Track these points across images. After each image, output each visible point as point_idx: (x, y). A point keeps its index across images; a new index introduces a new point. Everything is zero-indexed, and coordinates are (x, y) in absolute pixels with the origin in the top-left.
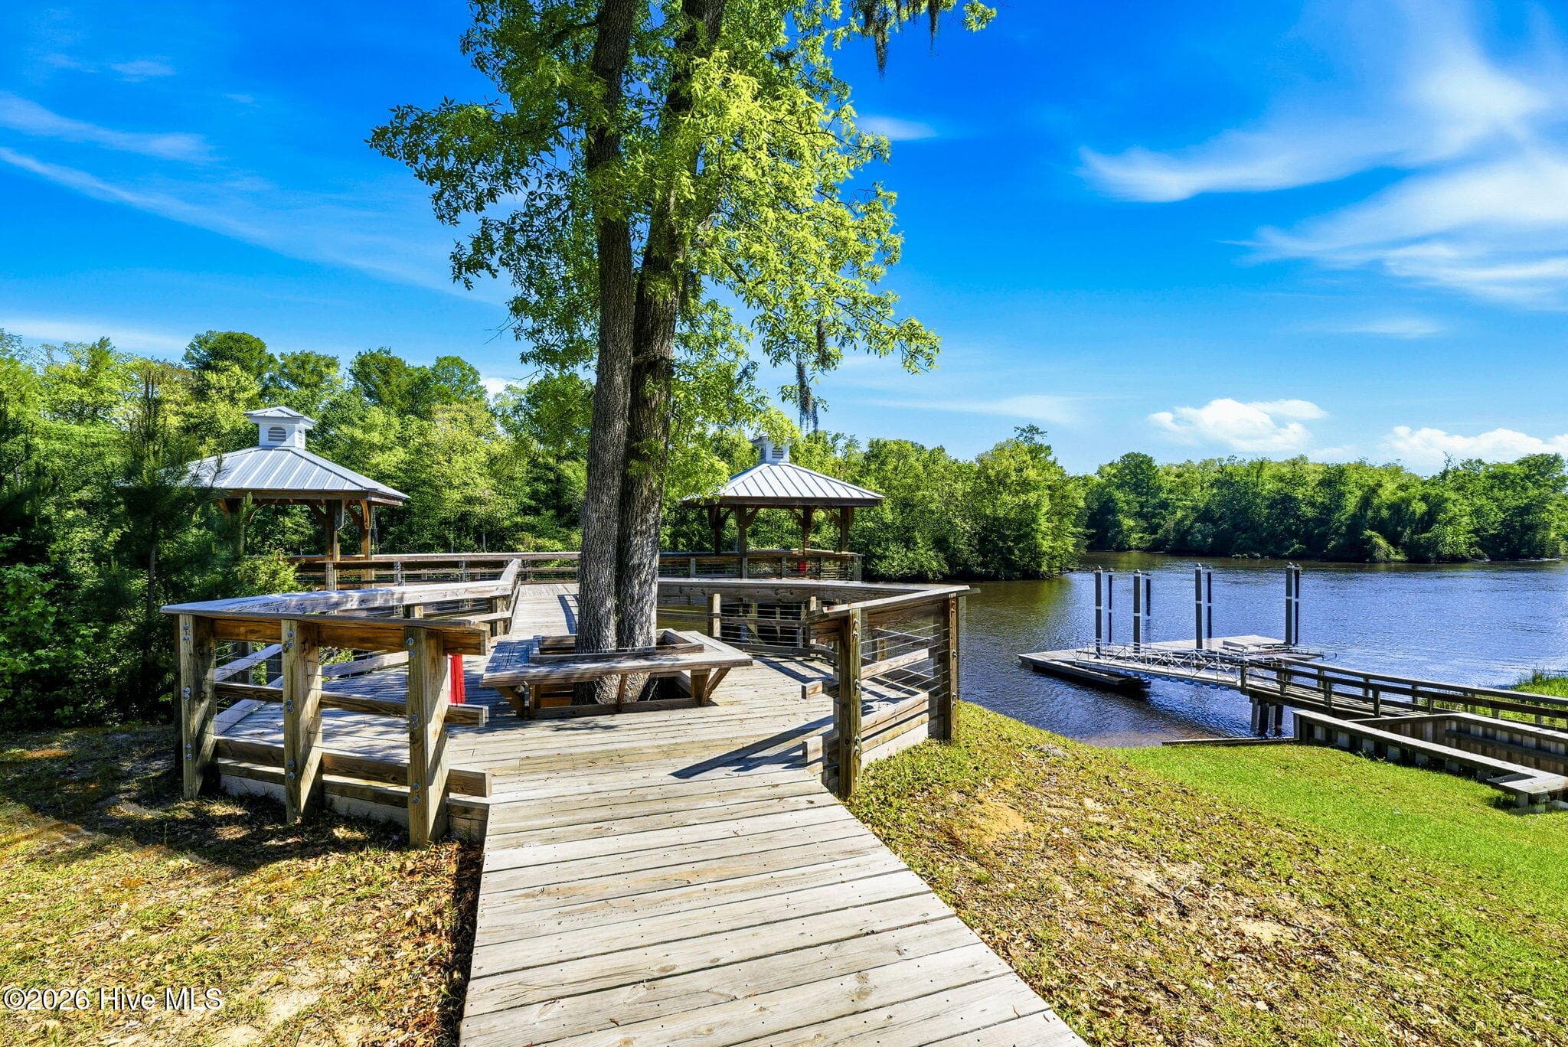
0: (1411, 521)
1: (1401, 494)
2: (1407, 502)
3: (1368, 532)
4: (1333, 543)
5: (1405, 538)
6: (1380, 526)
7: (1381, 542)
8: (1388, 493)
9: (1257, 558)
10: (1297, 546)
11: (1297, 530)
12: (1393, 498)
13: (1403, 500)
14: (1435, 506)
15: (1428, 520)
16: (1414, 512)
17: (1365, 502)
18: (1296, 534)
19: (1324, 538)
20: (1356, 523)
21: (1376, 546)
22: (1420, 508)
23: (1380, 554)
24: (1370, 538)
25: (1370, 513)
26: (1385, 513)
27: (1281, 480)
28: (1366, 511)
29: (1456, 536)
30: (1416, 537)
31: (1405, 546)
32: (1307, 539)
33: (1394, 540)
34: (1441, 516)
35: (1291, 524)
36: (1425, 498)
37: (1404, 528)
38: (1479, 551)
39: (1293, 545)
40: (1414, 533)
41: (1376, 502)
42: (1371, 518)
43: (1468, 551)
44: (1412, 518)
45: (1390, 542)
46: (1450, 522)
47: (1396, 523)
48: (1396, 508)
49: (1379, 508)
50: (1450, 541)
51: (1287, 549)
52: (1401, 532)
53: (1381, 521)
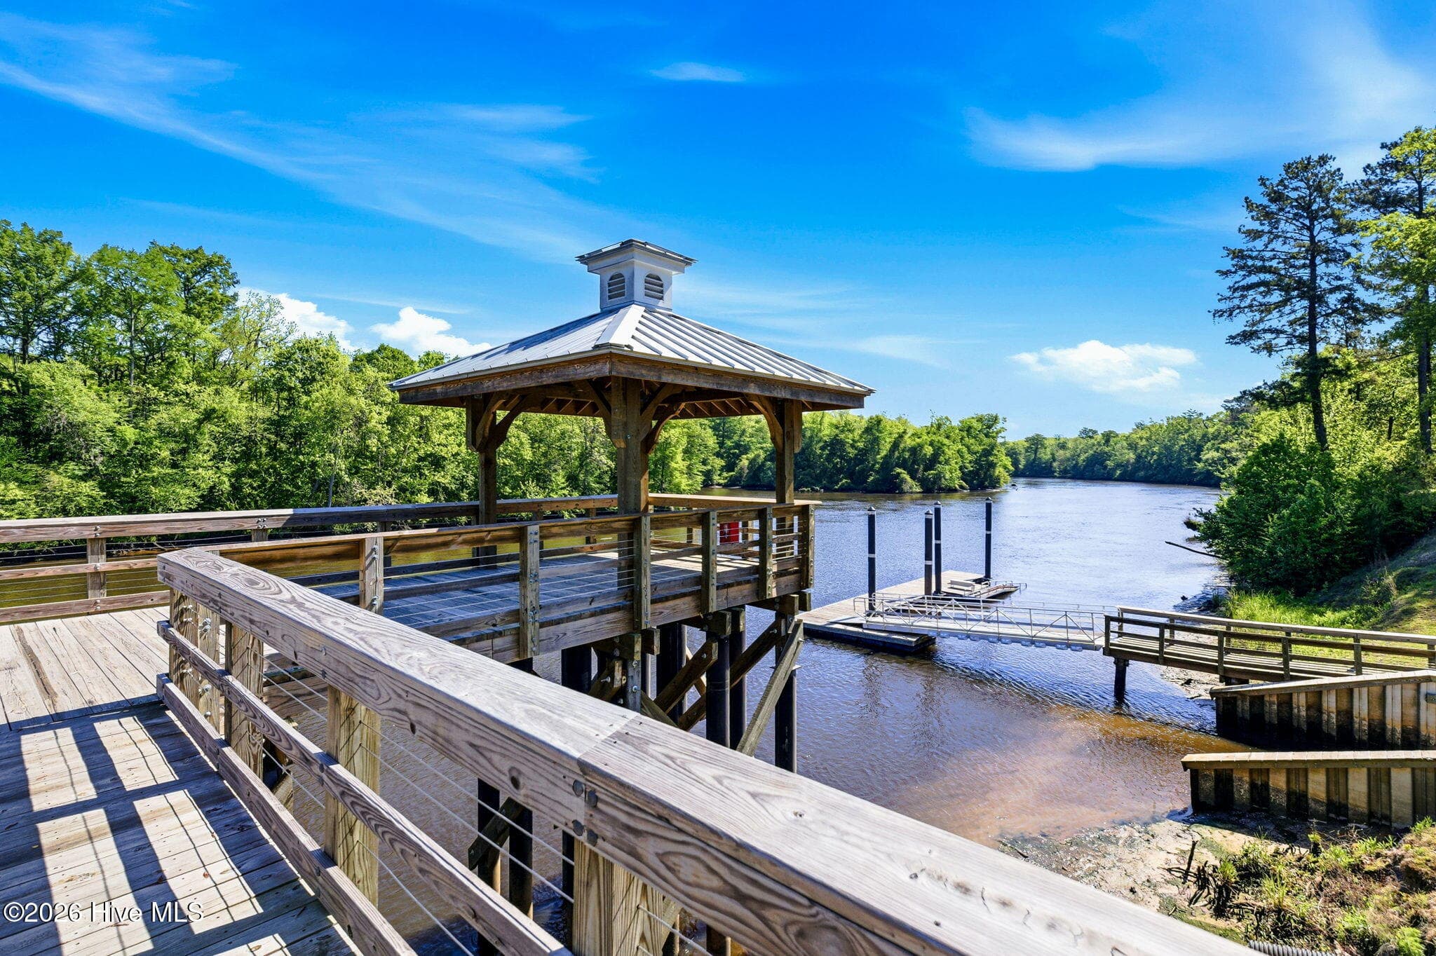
0: (924, 460)
1: (917, 441)
2: (921, 446)
3: (899, 470)
4: (872, 478)
5: (919, 475)
6: (903, 465)
7: (908, 477)
8: (908, 442)
9: (817, 491)
10: (844, 481)
11: (842, 468)
12: (913, 443)
13: (919, 445)
14: (938, 451)
15: (933, 461)
16: (925, 455)
17: (895, 445)
18: (840, 471)
19: (864, 474)
20: (887, 464)
21: (903, 481)
22: (929, 451)
23: (906, 488)
24: (899, 474)
25: (897, 454)
26: (907, 455)
27: (837, 428)
28: (894, 452)
29: (951, 473)
30: (927, 474)
31: (920, 481)
32: (851, 474)
33: (913, 475)
34: (942, 458)
35: (838, 463)
36: (931, 444)
37: (919, 465)
38: (964, 484)
39: (841, 480)
40: (925, 470)
41: (902, 446)
42: (898, 458)
43: (957, 483)
44: (924, 458)
45: (913, 478)
46: (947, 462)
47: (914, 462)
48: (914, 451)
49: (903, 451)
50: (948, 476)
51: (837, 483)
52: (918, 469)
53: (905, 460)
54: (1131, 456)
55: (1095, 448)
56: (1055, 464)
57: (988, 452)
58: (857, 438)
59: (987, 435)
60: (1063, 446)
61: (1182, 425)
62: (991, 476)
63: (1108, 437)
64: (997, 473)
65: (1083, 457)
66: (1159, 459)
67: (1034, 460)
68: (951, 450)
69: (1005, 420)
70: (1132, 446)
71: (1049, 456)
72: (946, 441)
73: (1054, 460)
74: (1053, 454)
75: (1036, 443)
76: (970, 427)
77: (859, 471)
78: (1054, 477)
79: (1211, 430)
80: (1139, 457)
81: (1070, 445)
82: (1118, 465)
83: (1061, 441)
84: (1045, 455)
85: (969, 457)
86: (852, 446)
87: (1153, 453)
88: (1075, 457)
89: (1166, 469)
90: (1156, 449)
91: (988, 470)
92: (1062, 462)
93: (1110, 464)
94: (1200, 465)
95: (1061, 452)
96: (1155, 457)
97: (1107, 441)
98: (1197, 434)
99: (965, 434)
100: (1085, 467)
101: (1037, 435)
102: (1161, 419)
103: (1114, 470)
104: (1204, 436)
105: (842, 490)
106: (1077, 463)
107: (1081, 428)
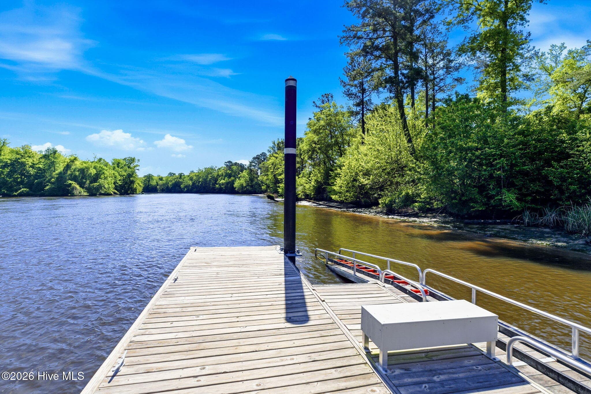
1: (85, 165)
2: (88, 168)
3: (70, 182)
4: (47, 188)
5: (87, 185)
6: (74, 179)
7: (78, 187)
8: (78, 164)
10: (23, 189)
11: (22, 181)
12: (82, 167)
13: (86, 168)
14: (100, 172)
15: (96, 178)
16: (91, 174)
17: (68, 167)
19: (41, 185)
20: (61, 177)
21: (74, 188)
22: (93, 171)
23: (75, 192)
24: (71, 184)
25: (69, 172)
26: (77, 173)
28: (67, 170)
29: (108, 184)
30: (92, 185)
31: (86, 188)
32: (29, 185)
33: (82, 185)
34: (102, 176)
35: (18, 178)
36: (95, 168)
37: (86, 179)
38: (116, 191)
39: (20, 189)
40: (91, 182)
41: (73, 167)
42: (71, 175)
43: (112, 190)
44: (90, 175)
45: (81, 186)
46: (106, 178)
47: (83, 178)
48: (82, 171)
49: (74, 170)
50: (106, 186)
51: (16, 191)
52: (85, 182)
53: (75, 176)
54: (190, 183)
55: (175, 180)
56: (158, 187)
57: (130, 176)
58: (36, 162)
59: (129, 167)
60: (161, 179)
61: (209, 171)
62: (132, 188)
63: (181, 175)
64: (135, 186)
65: (170, 183)
66: (202, 184)
67: (149, 185)
68: (108, 172)
69: (139, 160)
70: (191, 179)
71: (155, 184)
72: (105, 168)
73: (158, 185)
74: (157, 183)
75: (149, 178)
76: (119, 163)
77: (37, 183)
78: (158, 192)
79: (220, 173)
80: (193, 184)
81: (164, 179)
82: (186, 187)
83: (160, 177)
84: (154, 183)
85: (119, 178)
86: (32, 167)
87: (200, 182)
88: (167, 183)
89: (204, 188)
90: (200, 180)
91: (130, 185)
92: (161, 185)
93: (182, 186)
94: (217, 186)
95: (161, 182)
96: (200, 183)
97: (181, 177)
98: (215, 174)
99: (116, 165)
100: (172, 187)
101: (149, 174)
102: (202, 168)
103: (184, 189)
104: (218, 175)
105: (22, 195)
106: (168, 185)
107: (169, 173)
